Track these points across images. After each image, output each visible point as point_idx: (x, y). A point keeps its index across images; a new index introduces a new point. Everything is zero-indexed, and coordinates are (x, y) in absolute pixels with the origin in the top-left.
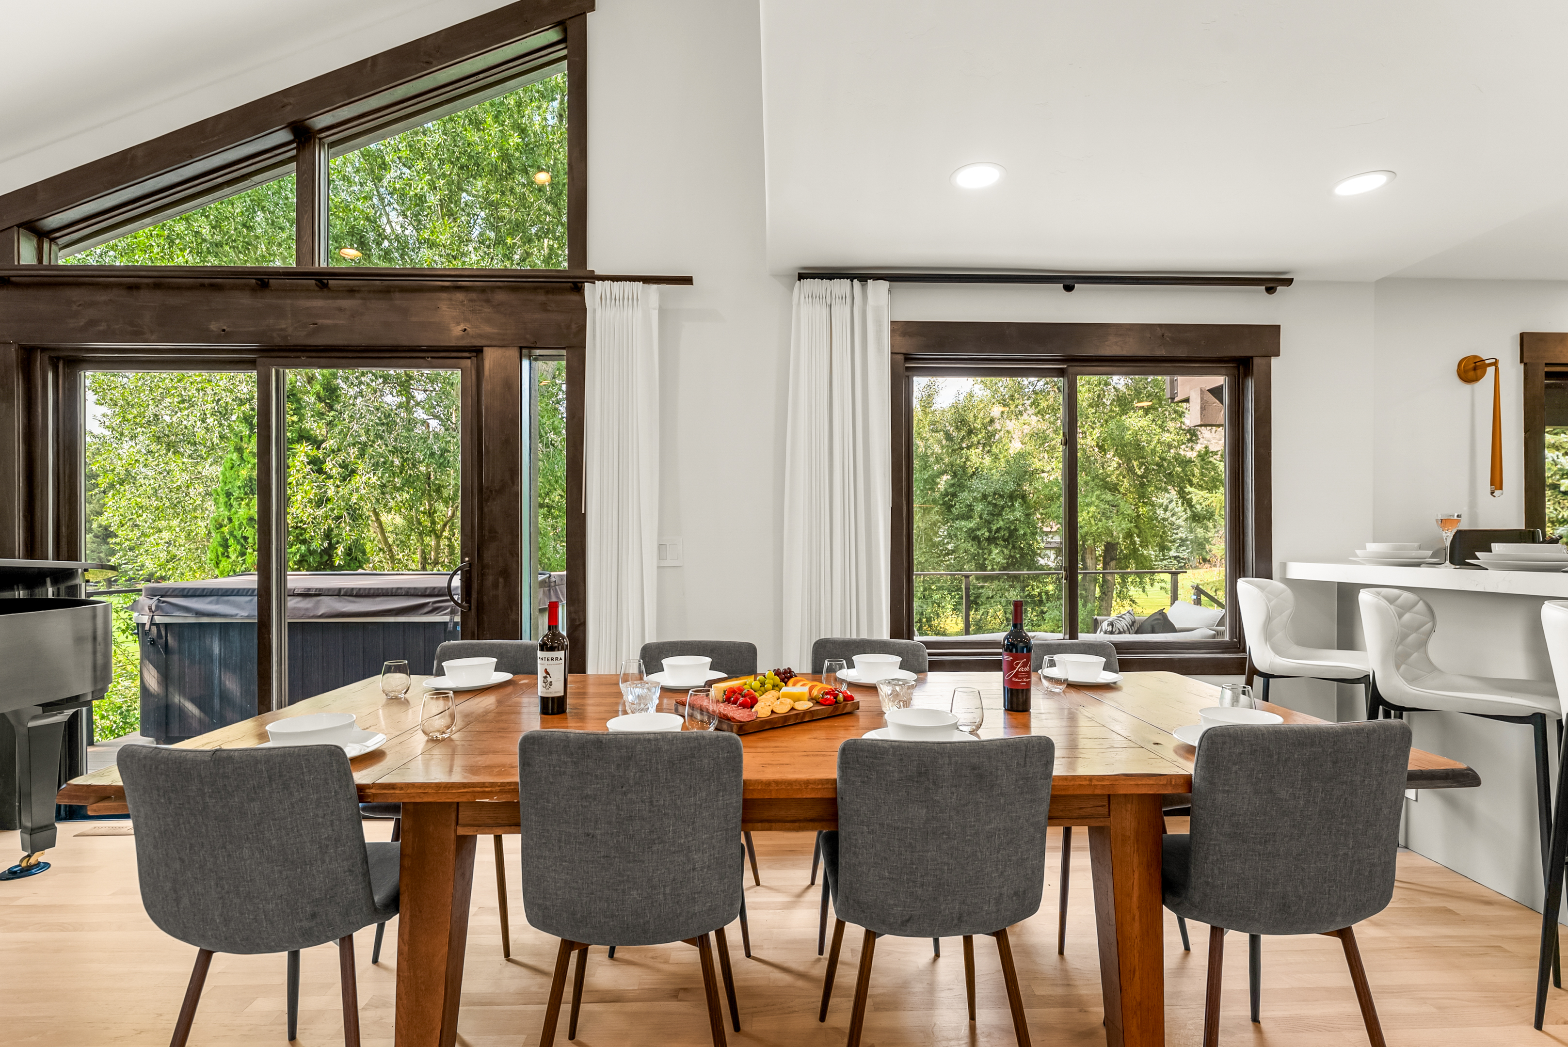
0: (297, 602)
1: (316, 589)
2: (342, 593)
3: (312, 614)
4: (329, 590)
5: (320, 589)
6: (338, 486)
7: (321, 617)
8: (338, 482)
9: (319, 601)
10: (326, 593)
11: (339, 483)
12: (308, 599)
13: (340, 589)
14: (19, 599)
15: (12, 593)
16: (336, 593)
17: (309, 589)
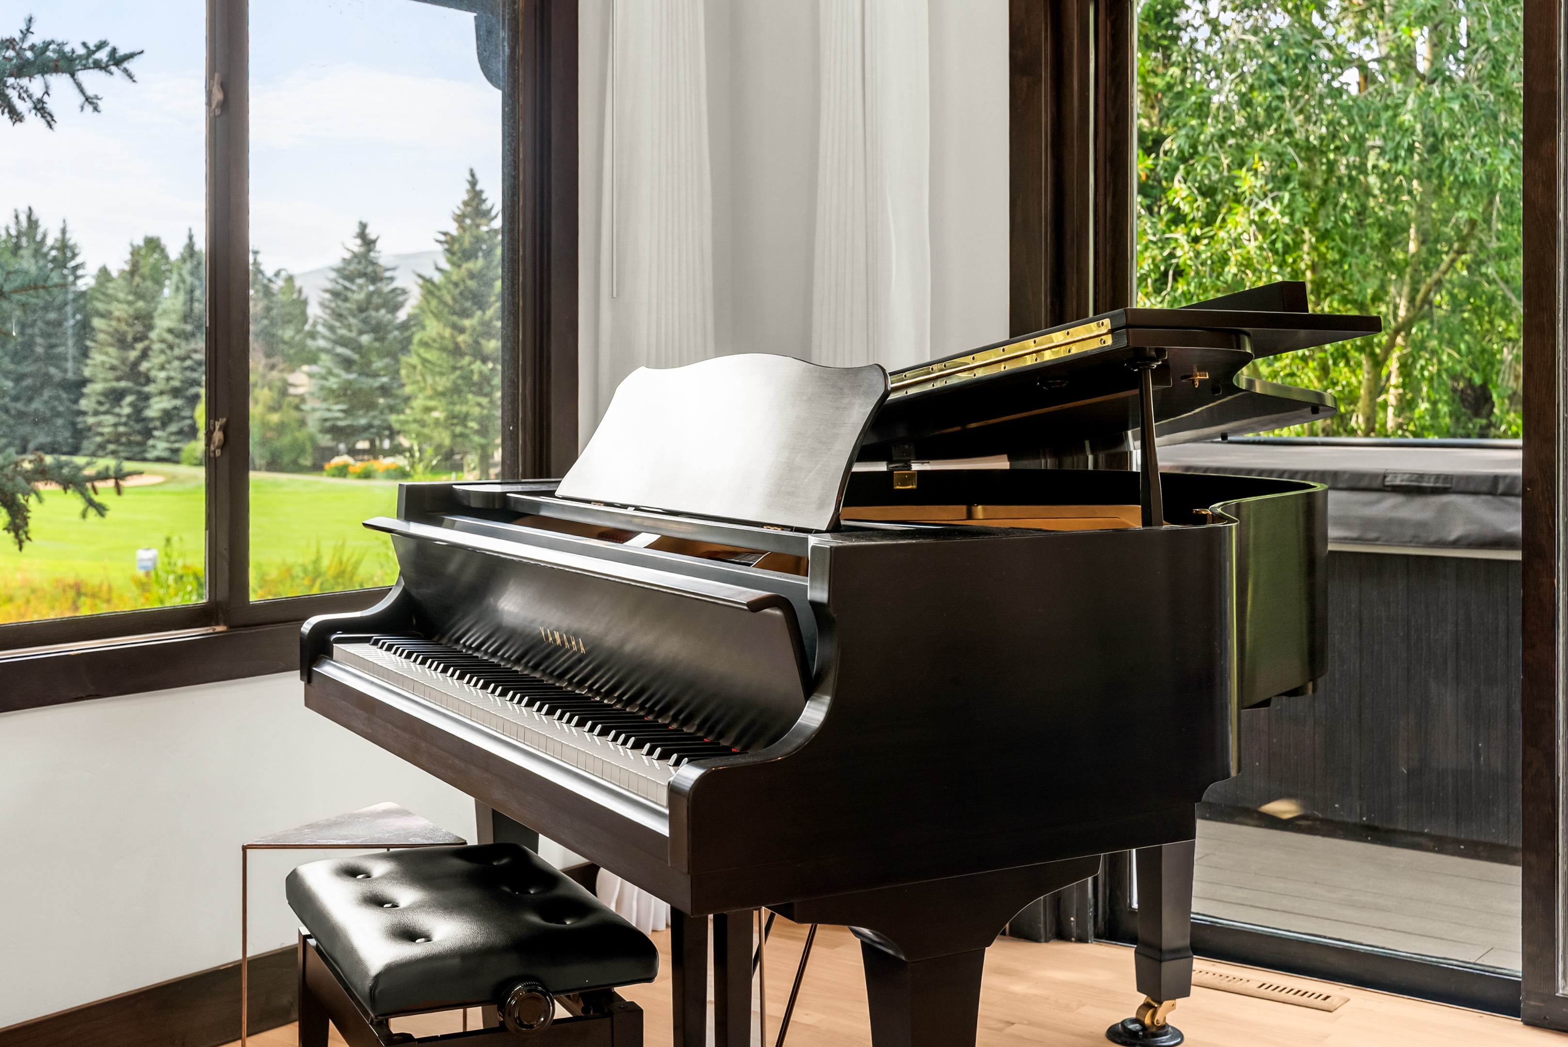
0: (1395, 507)
1: (1438, 477)
2: (1501, 488)
3: (1432, 539)
4: (1469, 478)
5: (1447, 478)
6: (1196, 240)
7: (1456, 544)
8: (1197, 231)
9: (1445, 506)
10: (1462, 486)
11: (1199, 232)
12: (1419, 502)
13: (1496, 479)
14: (1046, 471)
15: (1037, 461)
16: (1485, 488)
17: (1421, 476)
